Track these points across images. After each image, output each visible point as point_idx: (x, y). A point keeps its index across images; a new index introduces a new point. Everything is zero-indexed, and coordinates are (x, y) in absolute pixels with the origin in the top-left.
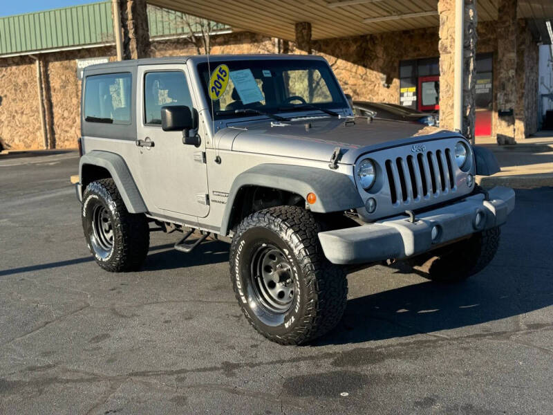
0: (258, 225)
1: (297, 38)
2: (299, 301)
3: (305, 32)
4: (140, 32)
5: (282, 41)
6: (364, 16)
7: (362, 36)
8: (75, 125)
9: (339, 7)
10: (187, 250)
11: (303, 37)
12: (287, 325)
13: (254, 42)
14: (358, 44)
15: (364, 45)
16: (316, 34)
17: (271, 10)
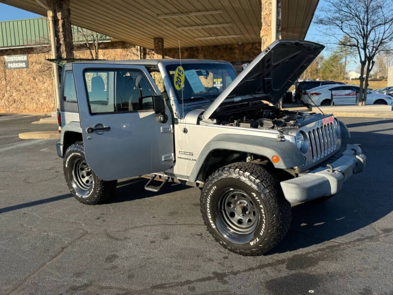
0: (229, 176)
1: (155, 47)
2: (264, 227)
3: (160, 44)
4: (68, 40)
5: (142, 48)
6: (196, 36)
7: (191, 48)
8: (4, 98)
9: (183, 30)
10: (156, 191)
11: (159, 47)
12: (252, 244)
13: (124, 48)
14: (189, 52)
15: (192, 53)
16: (166, 45)
17: (142, 29)
